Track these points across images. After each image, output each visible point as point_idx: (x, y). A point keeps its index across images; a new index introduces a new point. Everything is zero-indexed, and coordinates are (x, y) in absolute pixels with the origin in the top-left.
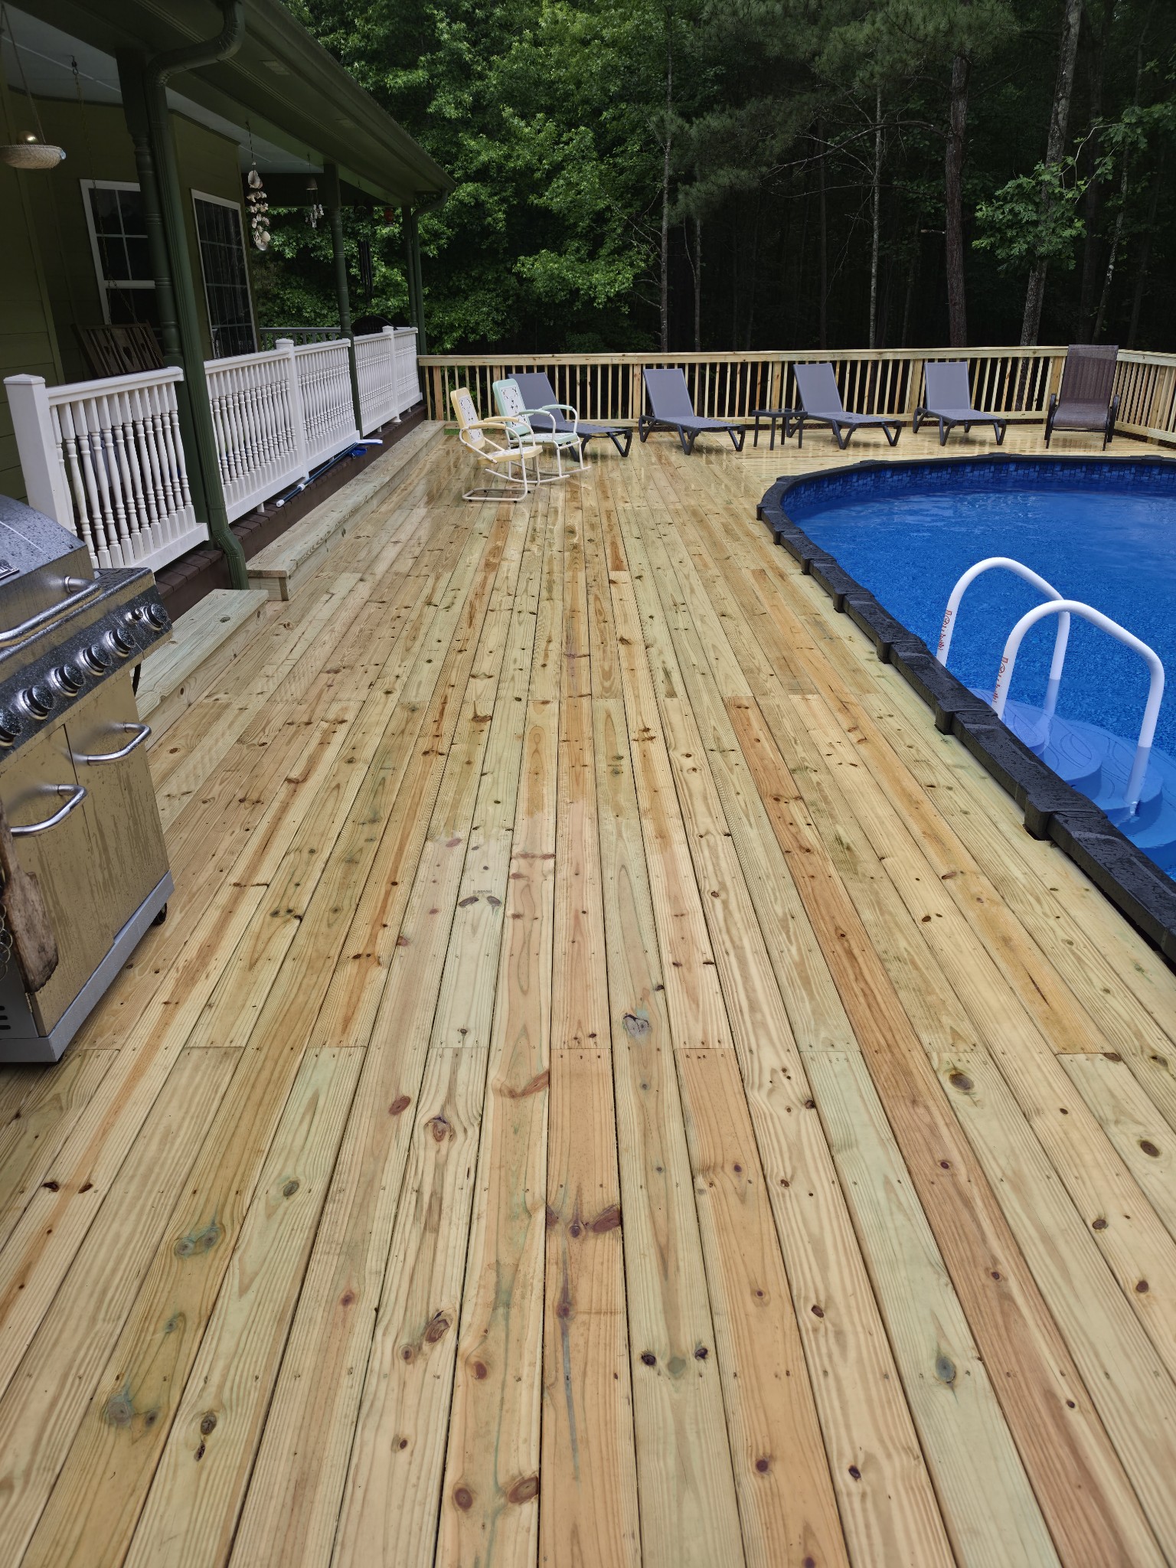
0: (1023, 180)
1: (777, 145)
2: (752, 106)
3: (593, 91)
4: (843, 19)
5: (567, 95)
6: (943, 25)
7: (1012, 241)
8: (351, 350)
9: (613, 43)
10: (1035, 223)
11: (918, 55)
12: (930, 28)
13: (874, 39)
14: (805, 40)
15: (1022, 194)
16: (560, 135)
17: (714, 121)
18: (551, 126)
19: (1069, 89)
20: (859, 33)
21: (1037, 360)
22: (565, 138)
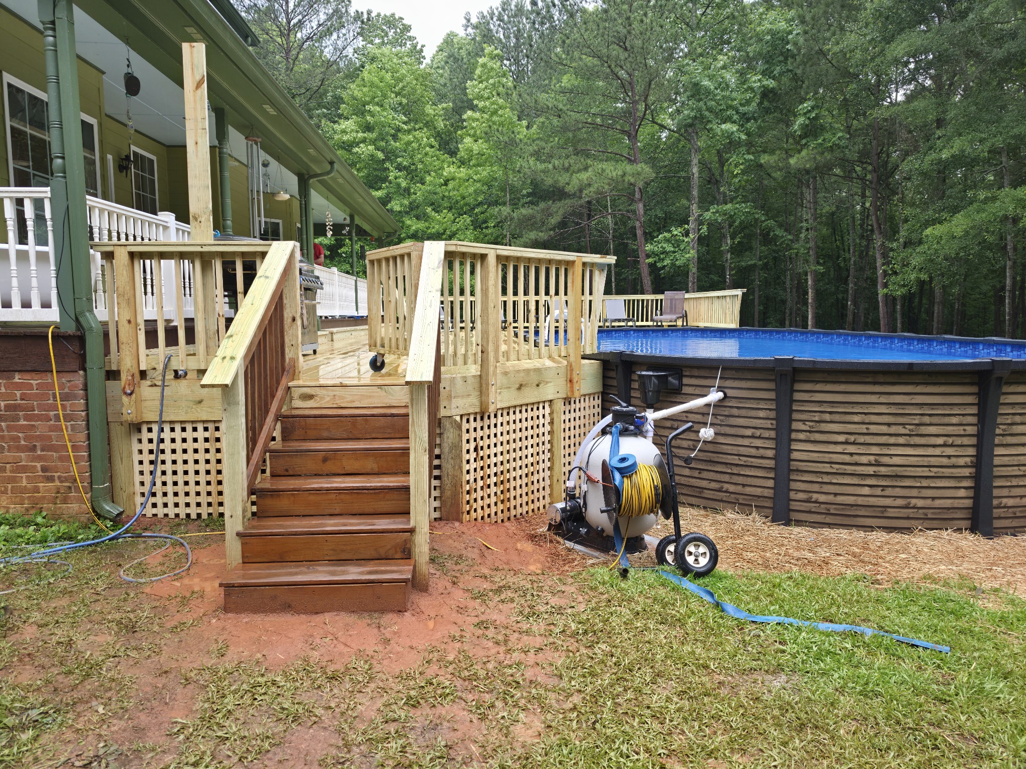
0: (666, 234)
1: (554, 221)
2: (542, 205)
3: (470, 200)
4: (579, 171)
5: (457, 202)
6: (620, 173)
7: (663, 260)
8: (356, 281)
9: (479, 181)
10: (674, 252)
11: (609, 184)
12: (614, 174)
13: (589, 178)
14: (563, 179)
15: (667, 241)
16: (455, 219)
17: (524, 211)
18: (450, 215)
19: (697, 200)
20: (584, 176)
21: (657, 300)
22: (457, 220)
